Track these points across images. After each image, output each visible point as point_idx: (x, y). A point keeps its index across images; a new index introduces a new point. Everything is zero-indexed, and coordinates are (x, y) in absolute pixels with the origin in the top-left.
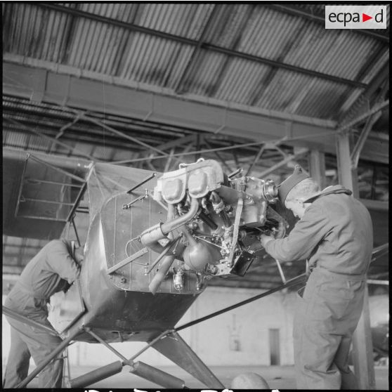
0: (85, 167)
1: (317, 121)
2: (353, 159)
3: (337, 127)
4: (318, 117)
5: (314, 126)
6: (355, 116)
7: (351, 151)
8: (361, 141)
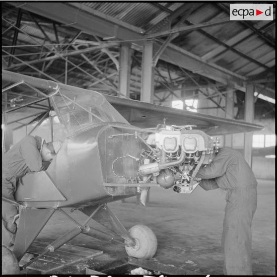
0: (54, 88)
1: (134, 28)
2: (154, 60)
3: (144, 34)
4: (134, 25)
5: (131, 31)
6: (159, 31)
7: (154, 54)
8: (161, 49)
